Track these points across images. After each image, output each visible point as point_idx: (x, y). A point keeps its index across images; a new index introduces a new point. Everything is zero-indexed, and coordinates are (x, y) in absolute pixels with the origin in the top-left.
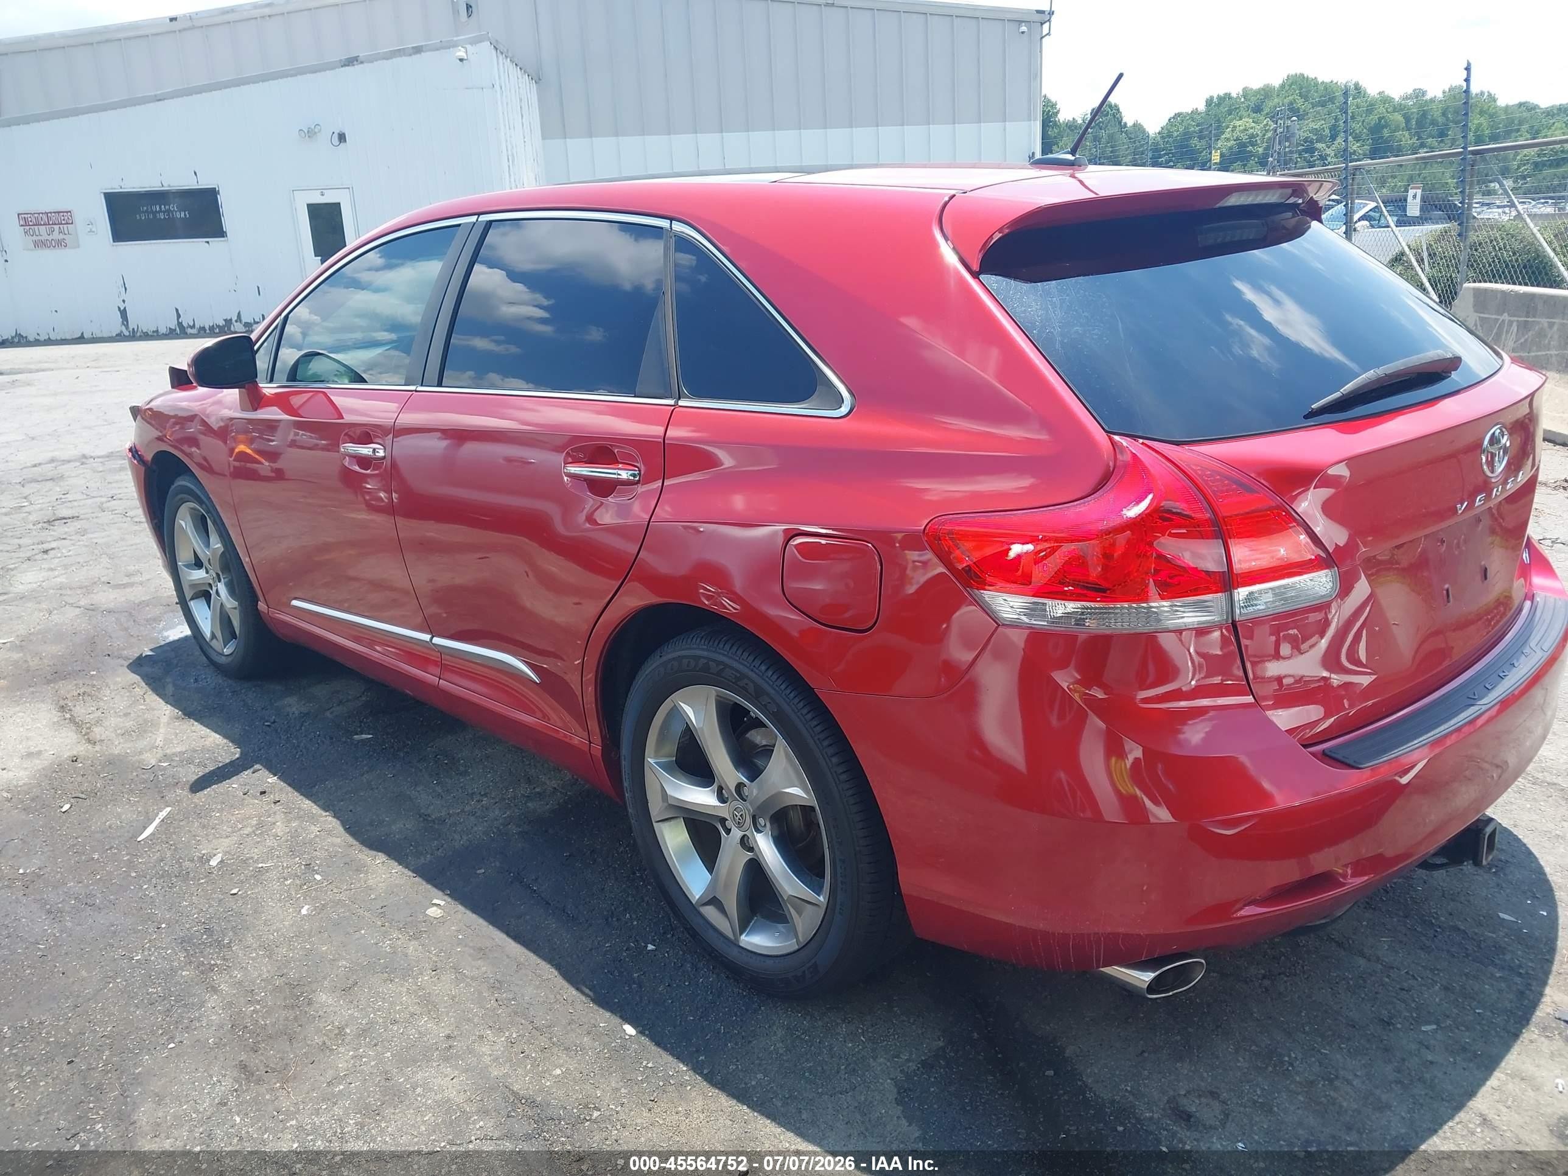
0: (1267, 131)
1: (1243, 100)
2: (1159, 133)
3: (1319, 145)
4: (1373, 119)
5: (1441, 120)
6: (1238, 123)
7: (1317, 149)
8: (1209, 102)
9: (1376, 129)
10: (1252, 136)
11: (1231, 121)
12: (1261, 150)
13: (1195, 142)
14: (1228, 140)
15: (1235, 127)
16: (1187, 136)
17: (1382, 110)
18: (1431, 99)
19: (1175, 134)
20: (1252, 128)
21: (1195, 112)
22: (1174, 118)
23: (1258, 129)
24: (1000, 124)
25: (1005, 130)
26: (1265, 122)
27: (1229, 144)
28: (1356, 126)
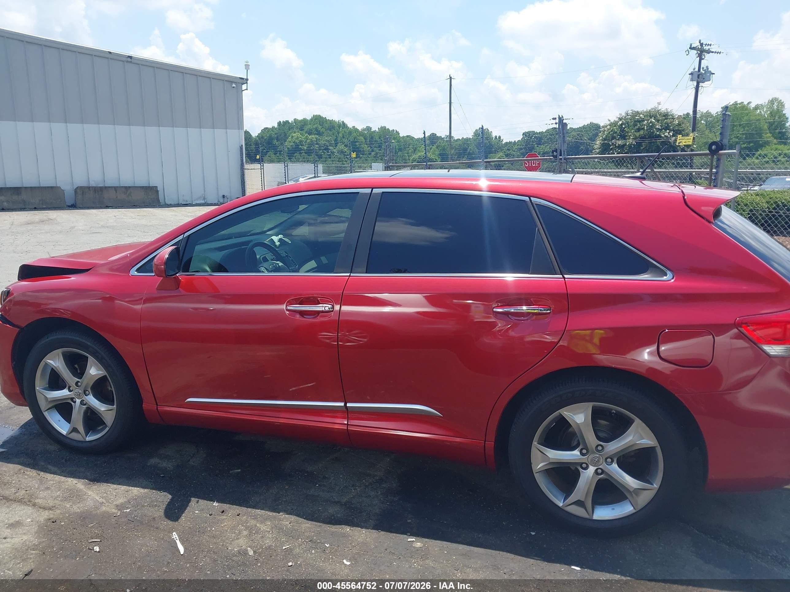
0: (307, 139)
1: (294, 124)
2: (257, 136)
3: (330, 148)
4: (351, 139)
5: (379, 140)
6: (294, 135)
7: (330, 149)
8: (279, 123)
9: (354, 143)
10: (301, 141)
11: (291, 133)
12: (305, 148)
13: (275, 142)
14: (290, 142)
15: (292, 137)
16: (271, 138)
17: (355, 134)
18: (374, 131)
19: (265, 138)
20: (300, 137)
21: (273, 127)
22: (264, 130)
23: (303, 138)
24: (224, 130)
25: (227, 133)
26: (306, 135)
27: (291, 144)
28: (346, 141)
